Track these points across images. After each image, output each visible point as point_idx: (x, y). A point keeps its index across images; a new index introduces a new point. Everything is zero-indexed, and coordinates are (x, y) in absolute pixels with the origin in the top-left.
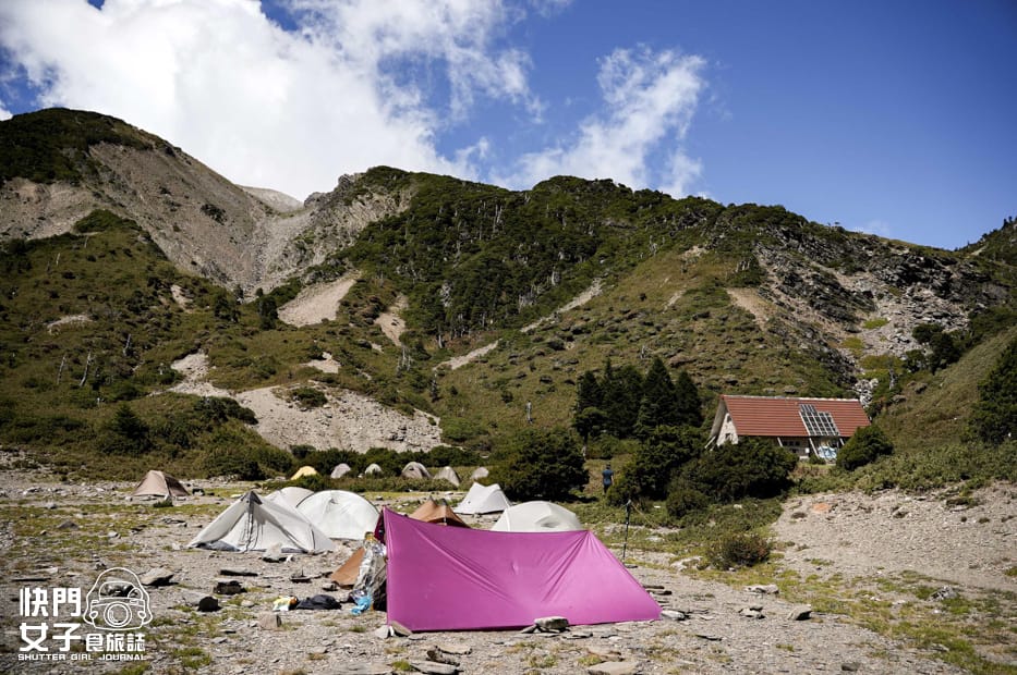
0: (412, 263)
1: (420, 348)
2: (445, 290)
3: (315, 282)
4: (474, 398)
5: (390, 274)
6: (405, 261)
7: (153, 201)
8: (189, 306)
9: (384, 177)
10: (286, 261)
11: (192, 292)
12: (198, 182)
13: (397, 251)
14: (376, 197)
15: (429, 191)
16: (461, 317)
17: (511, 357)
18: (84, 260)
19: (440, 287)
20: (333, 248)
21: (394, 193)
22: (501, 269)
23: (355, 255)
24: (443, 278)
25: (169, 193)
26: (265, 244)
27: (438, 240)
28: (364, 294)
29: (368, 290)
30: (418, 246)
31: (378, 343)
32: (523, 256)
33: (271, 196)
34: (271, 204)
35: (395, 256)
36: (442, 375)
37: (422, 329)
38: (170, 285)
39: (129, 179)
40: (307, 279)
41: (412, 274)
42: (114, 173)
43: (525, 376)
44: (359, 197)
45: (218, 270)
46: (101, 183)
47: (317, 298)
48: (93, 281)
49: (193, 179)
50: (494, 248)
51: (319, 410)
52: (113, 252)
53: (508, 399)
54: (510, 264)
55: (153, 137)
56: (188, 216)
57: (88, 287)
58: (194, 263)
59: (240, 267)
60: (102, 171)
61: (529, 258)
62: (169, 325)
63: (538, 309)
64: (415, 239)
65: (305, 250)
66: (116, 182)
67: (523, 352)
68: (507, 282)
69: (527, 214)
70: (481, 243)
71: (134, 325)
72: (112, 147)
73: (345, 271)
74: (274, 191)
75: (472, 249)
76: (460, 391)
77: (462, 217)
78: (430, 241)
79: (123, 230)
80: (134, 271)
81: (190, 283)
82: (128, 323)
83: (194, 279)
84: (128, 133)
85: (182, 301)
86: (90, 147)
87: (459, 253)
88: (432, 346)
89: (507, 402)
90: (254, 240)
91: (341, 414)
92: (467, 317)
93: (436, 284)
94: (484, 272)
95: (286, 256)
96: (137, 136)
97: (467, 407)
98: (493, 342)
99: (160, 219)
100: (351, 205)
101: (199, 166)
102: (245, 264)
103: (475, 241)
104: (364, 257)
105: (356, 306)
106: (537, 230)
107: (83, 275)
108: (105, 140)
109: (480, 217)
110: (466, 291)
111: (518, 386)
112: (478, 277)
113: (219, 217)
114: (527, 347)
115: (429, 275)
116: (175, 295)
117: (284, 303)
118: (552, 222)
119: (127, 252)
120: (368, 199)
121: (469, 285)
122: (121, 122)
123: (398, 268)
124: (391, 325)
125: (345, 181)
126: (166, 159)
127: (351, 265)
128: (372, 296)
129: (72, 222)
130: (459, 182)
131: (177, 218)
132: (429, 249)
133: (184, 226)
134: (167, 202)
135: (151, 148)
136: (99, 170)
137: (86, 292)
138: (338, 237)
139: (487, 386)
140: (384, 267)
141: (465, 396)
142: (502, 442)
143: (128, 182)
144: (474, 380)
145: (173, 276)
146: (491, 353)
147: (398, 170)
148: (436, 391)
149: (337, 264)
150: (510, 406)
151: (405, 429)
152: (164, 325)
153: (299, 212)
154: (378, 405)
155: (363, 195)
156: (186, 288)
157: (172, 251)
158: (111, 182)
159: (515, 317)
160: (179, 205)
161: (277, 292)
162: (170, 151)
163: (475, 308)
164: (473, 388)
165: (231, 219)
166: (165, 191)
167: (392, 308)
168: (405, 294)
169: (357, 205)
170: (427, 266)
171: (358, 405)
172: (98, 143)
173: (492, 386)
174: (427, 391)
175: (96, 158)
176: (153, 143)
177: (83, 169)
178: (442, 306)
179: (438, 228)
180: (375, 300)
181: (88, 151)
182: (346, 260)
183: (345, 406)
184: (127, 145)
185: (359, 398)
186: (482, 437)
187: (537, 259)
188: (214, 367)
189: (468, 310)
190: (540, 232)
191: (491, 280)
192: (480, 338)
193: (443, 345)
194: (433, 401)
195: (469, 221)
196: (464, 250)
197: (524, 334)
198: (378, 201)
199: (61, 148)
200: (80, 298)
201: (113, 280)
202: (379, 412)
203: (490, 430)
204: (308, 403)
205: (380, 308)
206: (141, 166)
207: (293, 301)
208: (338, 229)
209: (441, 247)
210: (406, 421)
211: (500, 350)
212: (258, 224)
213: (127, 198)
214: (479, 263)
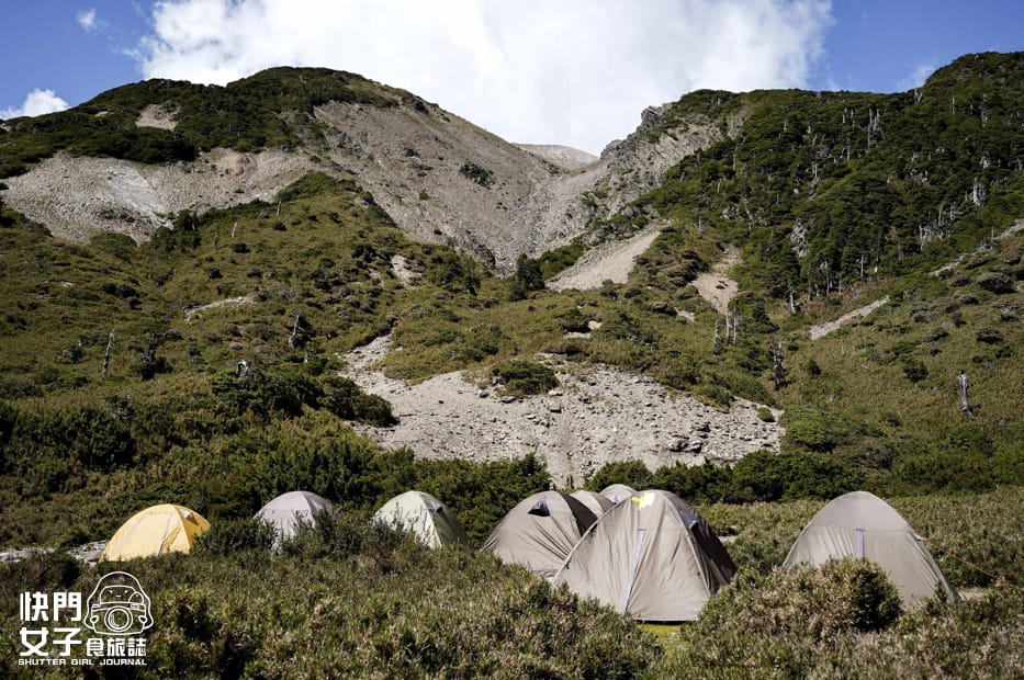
0: (745, 201)
1: (760, 315)
2: (798, 232)
3: (603, 241)
4: (851, 379)
5: (712, 219)
6: (735, 200)
7: (396, 166)
8: (414, 282)
9: (703, 103)
10: (570, 223)
11: (421, 264)
12: (458, 141)
13: (723, 188)
14: (693, 128)
15: (769, 111)
16: (825, 266)
17: (914, 312)
18: (269, 230)
19: (790, 231)
20: (632, 198)
21: (717, 121)
22: (886, 192)
23: (662, 200)
24: (793, 218)
25: (417, 155)
26: (546, 209)
27: (782, 165)
28: (672, 248)
29: (680, 242)
30: (754, 176)
31: (689, 309)
32: (920, 170)
33: (558, 152)
34: (557, 163)
35: (719, 195)
36: (794, 349)
37: (763, 291)
38: (388, 256)
39: (366, 141)
40: (593, 238)
41: (746, 217)
42: (345, 134)
43: (945, 335)
44: (670, 131)
45: (474, 241)
46: (327, 149)
47: (608, 260)
48: (275, 253)
49: (451, 137)
50: (872, 164)
51: (536, 399)
52: (313, 218)
53: (916, 375)
54: (899, 185)
55: (398, 92)
56: (442, 180)
57: (264, 262)
58: (438, 232)
59: (508, 238)
60: (330, 134)
61: (931, 172)
62: (373, 305)
63: (953, 243)
64: (748, 169)
65: (596, 206)
66: (348, 146)
67: (935, 303)
68: (897, 211)
69: (921, 113)
70: (849, 162)
71: (319, 307)
72: (344, 107)
73: (647, 221)
74: (562, 147)
75: (837, 171)
76: (824, 369)
77: (817, 130)
78: (773, 167)
79: (335, 193)
80: (338, 239)
81: (419, 251)
82: (310, 304)
83: (424, 246)
84: (366, 88)
85: (404, 275)
86: (315, 108)
87: (816, 180)
88: (779, 314)
89: (915, 380)
90: (531, 205)
91: (581, 406)
92: (835, 267)
93: (783, 226)
94: (858, 199)
95: (570, 216)
96: (378, 92)
97: (839, 393)
98: (879, 298)
99: (402, 186)
100: (659, 142)
101: (460, 123)
102: (515, 235)
103: (841, 161)
104: (674, 201)
105: (659, 263)
106: (938, 132)
107: (262, 247)
108: (336, 99)
109: (845, 128)
110: (832, 228)
111: (935, 352)
112: (849, 208)
113: (483, 179)
114: (942, 294)
115: (772, 216)
116: (395, 270)
117: (557, 272)
118: (962, 119)
119: (334, 218)
120: (681, 132)
121: (834, 220)
122: (358, 77)
123: (725, 211)
124: (715, 288)
125: (650, 115)
126: (417, 116)
127: (656, 214)
128: (685, 248)
129: (275, 192)
130: (813, 94)
131: (427, 184)
132: (770, 179)
133: (435, 193)
134: (415, 166)
135: (397, 104)
136: (325, 133)
137: (261, 268)
138: (642, 185)
139: (876, 358)
140: (705, 211)
141: (836, 376)
142: (914, 450)
143: (363, 146)
144: (850, 351)
145: (395, 244)
146: (879, 311)
147: (722, 92)
148: (781, 372)
149: (635, 214)
150: (923, 388)
151: (706, 429)
152: (365, 304)
153: (594, 166)
154: (658, 387)
155: (674, 128)
156: (413, 258)
157: (409, 218)
158: (340, 146)
159: (915, 257)
160: (429, 169)
161: (548, 256)
162: (420, 105)
163: (846, 251)
164: (849, 364)
165: (500, 181)
166: (411, 153)
167: (717, 266)
168: (737, 246)
169: (666, 141)
170: (768, 203)
171: (618, 388)
172: (326, 102)
173: (883, 356)
174: (767, 373)
175: (321, 120)
176: (400, 99)
177: (304, 134)
178: (794, 254)
179: (782, 148)
180: (690, 255)
181: (311, 112)
182: (649, 208)
183: (591, 391)
184: (363, 102)
185: (623, 377)
186: (869, 441)
187: (945, 173)
188: (400, 349)
189: (837, 255)
190: (943, 135)
191: (871, 212)
192: (858, 292)
193: (798, 308)
194: (777, 389)
195: (831, 135)
196: (825, 174)
197: (934, 278)
198: (696, 134)
199: (279, 112)
200: (250, 276)
201: (304, 250)
202: (656, 399)
203: (886, 429)
204: (518, 387)
205: (698, 266)
206: (381, 125)
207: (572, 268)
208: (641, 174)
209: (788, 175)
210: (714, 416)
211: (894, 306)
212: (538, 186)
213: (360, 164)
214: (849, 187)
